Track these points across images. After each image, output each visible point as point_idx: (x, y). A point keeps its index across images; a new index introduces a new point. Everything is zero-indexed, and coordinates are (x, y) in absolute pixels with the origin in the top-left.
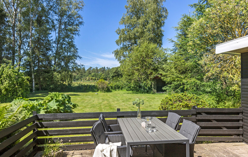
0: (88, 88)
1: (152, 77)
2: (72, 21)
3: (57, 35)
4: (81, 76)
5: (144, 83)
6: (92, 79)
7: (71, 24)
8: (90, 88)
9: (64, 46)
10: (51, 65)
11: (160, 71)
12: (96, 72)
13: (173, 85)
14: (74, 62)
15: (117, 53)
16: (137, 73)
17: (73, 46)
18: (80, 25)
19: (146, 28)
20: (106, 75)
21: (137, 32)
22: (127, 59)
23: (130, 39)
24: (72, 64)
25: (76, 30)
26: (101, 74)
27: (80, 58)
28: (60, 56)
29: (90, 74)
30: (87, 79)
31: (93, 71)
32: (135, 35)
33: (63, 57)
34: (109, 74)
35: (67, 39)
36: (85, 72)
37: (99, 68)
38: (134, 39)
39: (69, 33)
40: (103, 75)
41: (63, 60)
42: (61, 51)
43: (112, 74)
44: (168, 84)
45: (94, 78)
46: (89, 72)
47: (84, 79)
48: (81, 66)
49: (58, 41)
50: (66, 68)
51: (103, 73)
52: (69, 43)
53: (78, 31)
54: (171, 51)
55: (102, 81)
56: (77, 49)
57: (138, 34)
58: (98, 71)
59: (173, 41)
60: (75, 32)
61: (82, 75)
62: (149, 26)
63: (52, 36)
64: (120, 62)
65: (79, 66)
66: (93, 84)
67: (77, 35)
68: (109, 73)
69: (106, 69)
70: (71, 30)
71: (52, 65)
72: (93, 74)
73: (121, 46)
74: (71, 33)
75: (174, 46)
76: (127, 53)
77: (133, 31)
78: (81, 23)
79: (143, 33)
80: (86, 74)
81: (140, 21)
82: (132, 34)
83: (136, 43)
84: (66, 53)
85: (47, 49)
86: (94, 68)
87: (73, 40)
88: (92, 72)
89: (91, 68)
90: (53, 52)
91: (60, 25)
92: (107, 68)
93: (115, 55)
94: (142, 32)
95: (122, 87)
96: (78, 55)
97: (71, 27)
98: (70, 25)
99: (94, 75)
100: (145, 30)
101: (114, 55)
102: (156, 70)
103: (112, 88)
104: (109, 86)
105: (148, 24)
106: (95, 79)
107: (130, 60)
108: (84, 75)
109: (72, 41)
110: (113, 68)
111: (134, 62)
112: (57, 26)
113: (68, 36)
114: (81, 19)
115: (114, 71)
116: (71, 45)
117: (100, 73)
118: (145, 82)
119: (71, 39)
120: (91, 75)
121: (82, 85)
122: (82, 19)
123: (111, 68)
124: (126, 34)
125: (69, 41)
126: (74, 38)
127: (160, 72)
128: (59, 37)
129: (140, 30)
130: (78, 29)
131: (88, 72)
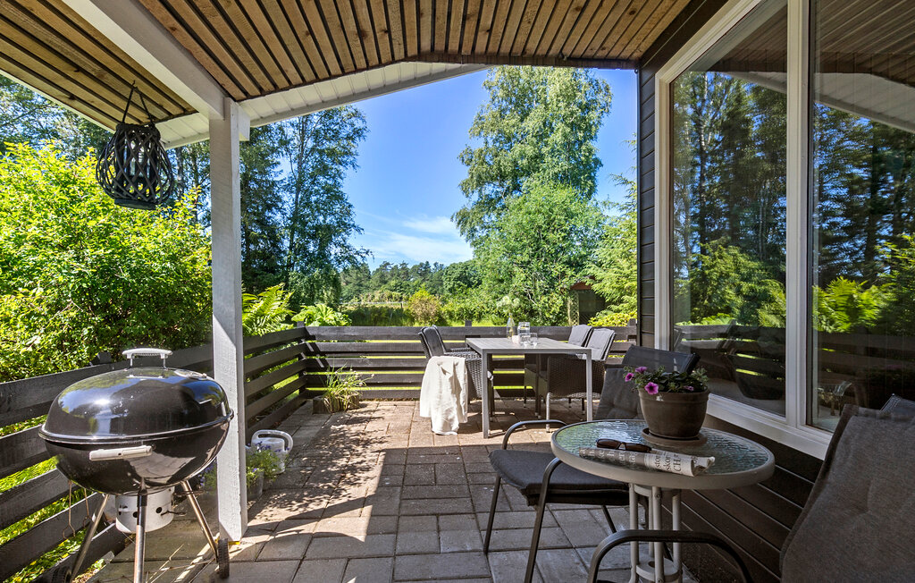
0: (383, 315)
1: (566, 283)
2: (336, 127)
3: (295, 166)
4: (357, 288)
5: (542, 302)
6: (391, 297)
7: (333, 136)
8: (388, 315)
9: (313, 198)
10: (280, 252)
11: (590, 268)
12: (402, 276)
13: (625, 305)
14: (343, 242)
15: (463, 219)
16: (520, 274)
17: (339, 197)
18: (357, 139)
19: (546, 145)
20: (434, 287)
21: (522, 156)
22: (494, 235)
23: (502, 177)
24: (339, 249)
25: (348, 153)
26: (416, 282)
27: (359, 230)
28: (305, 224)
29: (385, 283)
30: (377, 298)
31: (392, 275)
32: (515, 163)
33: (313, 227)
34: (442, 285)
35: (322, 179)
36: (370, 278)
37: (410, 267)
38: (513, 178)
39: (327, 161)
40: (423, 285)
41: (313, 237)
42: (307, 211)
43: (452, 283)
44: (610, 303)
45: (396, 294)
46: (382, 276)
47: (367, 296)
48: (364, 255)
49: (298, 185)
50: (321, 259)
51: (424, 280)
52: (328, 191)
53: (351, 154)
54: (622, 209)
55: (422, 296)
56: (350, 206)
57: (525, 161)
58: (407, 273)
59: (626, 182)
60: (345, 159)
61: (361, 285)
62: (557, 138)
63: (282, 171)
64: (474, 244)
65: (357, 253)
66: (395, 305)
67: (350, 167)
68: (442, 281)
69: (432, 267)
70: (332, 153)
71: (284, 252)
72: (393, 283)
73: (475, 197)
74: (333, 161)
75: (629, 197)
76: (493, 218)
77: (510, 154)
78: (358, 133)
79: (539, 157)
80: (373, 282)
81: (532, 124)
82: (505, 164)
83: (517, 187)
84: (321, 218)
85: (269, 208)
86: (396, 266)
87: (339, 180)
88: (389, 276)
89: (388, 264)
90: (286, 214)
91: (303, 138)
92: (435, 264)
93: (459, 224)
94: (536, 157)
95: (480, 314)
96: (352, 223)
97: (333, 145)
98: (329, 140)
99: (396, 286)
100: (545, 150)
101: (454, 224)
102: (577, 264)
103: (451, 317)
104: (443, 310)
105: (552, 132)
106: (401, 298)
107: (502, 237)
108: (368, 288)
109: (336, 185)
110: (453, 266)
111: (513, 243)
112: (296, 141)
113: (324, 170)
114: (360, 121)
115: (457, 273)
116: (335, 195)
117: (414, 281)
118: (545, 298)
119: (334, 178)
120: (387, 286)
121: (366, 309)
122: (364, 121)
123: (447, 264)
124: (491, 162)
125: (326, 183)
126: (342, 175)
127: (590, 271)
128: (301, 170)
129: (530, 151)
130: (353, 150)
131: (377, 277)
